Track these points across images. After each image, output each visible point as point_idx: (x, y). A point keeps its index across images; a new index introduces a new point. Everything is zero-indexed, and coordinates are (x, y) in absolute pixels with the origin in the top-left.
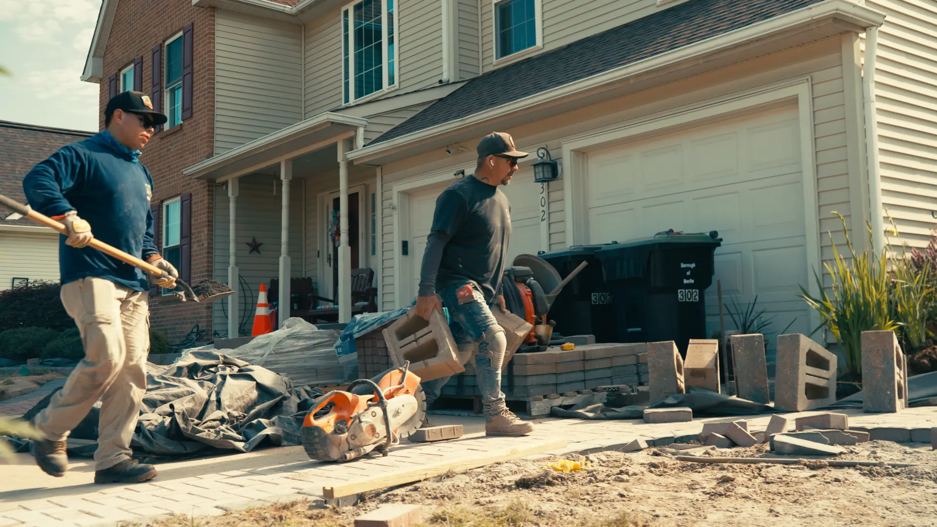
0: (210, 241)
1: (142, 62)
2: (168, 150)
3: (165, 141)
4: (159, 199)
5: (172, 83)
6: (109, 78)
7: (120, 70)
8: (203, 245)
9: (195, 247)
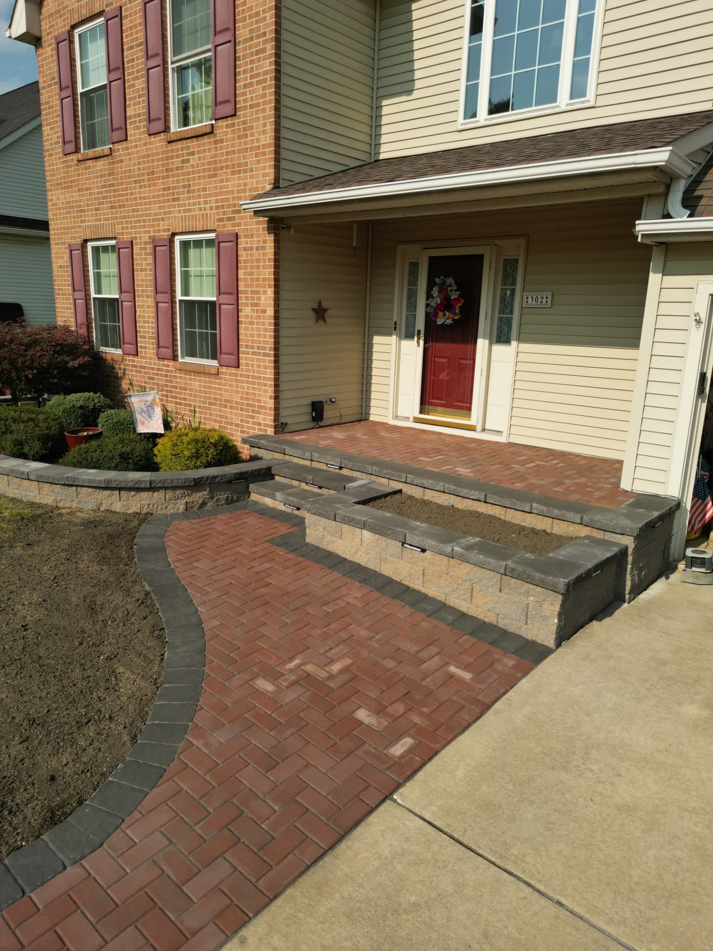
0: (277, 308)
1: (119, 14)
2: (183, 162)
3: (174, 146)
4: (168, 230)
5: (184, 55)
6: (56, 37)
7: (74, 27)
8: (264, 311)
9: (246, 311)
